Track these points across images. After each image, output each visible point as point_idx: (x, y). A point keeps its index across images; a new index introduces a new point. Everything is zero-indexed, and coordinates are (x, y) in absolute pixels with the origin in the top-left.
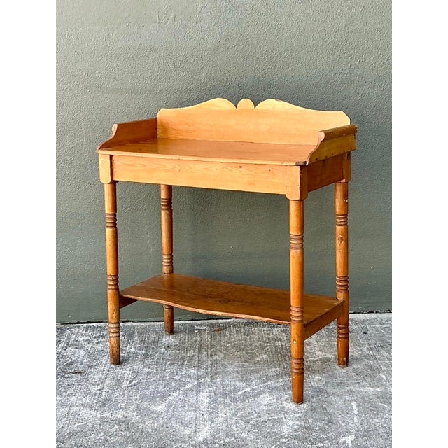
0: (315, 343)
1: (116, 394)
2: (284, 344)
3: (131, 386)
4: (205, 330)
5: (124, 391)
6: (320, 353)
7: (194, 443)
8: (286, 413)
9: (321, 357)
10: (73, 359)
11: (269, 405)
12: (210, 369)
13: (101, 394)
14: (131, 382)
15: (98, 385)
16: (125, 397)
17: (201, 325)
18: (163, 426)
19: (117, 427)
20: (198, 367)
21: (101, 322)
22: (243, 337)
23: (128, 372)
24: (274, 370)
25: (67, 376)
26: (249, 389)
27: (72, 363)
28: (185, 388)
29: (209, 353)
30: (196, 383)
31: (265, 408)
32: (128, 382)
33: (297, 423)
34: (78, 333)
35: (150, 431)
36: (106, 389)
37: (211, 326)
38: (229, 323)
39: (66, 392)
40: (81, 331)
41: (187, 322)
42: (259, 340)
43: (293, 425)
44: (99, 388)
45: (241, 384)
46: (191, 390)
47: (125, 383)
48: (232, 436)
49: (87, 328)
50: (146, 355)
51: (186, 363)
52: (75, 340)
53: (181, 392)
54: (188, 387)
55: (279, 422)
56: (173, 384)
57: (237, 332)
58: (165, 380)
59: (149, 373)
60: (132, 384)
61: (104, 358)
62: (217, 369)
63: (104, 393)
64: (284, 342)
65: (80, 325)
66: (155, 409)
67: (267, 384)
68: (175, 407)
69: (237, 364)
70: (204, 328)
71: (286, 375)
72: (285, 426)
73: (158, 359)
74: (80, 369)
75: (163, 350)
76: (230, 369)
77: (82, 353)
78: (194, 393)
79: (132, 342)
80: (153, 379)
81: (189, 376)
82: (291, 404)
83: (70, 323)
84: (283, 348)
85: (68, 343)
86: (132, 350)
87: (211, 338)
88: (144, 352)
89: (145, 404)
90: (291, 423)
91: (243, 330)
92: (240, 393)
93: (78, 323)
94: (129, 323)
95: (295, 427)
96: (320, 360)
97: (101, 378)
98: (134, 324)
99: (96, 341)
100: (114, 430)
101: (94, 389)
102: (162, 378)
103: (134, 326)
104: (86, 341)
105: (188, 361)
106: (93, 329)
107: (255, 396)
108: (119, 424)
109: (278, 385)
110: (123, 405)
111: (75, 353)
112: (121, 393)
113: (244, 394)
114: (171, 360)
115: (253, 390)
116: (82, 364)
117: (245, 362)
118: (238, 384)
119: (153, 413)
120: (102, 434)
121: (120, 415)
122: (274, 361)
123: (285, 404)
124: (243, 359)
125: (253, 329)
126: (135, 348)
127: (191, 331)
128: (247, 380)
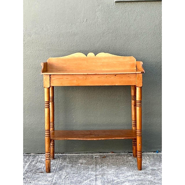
0: (148, 163)
1: (59, 181)
2: (134, 163)
3: (66, 178)
4: (98, 157)
5: (63, 180)
6: (150, 167)
9: (151, 169)
10: (40, 167)
12: (101, 172)
13: (52, 181)
14: (65, 177)
15: (51, 177)
16: (64, 182)
17: (96, 155)
20: (96, 171)
22: (115, 160)
23: (64, 173)
24: (130, 173)
25: (37, 173)
26: (119, 180)
27: (39, 169)
28: (90, 179)
29: (100, 166)
30: (95, 177)
32: (65, 176)
34: (42, 157)
36: (55, 179)
37: (101, 155)
38: (109, 155)
39: (37, 180)
40: (43, 157)
41: (90, 154)
42: (123, 161)
44: (52, 178)
46: (93, 180)
47: (63, 177)
50: (72, 166)
51: (90, 169)
52: (40, 160)
53: (88, 181)
54: (91, 179)
56: (85, 178)
57: (113, 158)
58: (81, 176)
59: (74, 173)
60: (66, 177)
61: (54, 167)
62: (104, 172)
63: (54, 181)
64: (134, 162)
65: (43, 154)
67: (127, 178)
69: (113, 170)
70: (98, 156)
71: (135, 175)
73: (78, 168)
74: (43, 171)
75: (80, 164)
76: (110, 172)
77: (44, 165)
78: (94, 181)
79: (66, 161)
80: (76, 175)
81: (92, 175)
83: (38, 154)
84: (133, 165)
85: (37, 161)
86: (66, 164)
87: (101, 160)
88: (71, 165)
91: (115, 157)
92: (115, 182)
94: (64, 154)
96: (151, 170)
97: (52, 175)
98: (67, 154)
101: (50, 179)
102: (79, 175)
103: (67, 155)
107: (122, 183)
109: (132, 179)
111: (41, 165)
112: (62, 181)
113: (117, 182)
114: (83, 168)
115: (121, 180)
116: (44, 169)
117: (117, 170)
118: (114, 178)
122: (130, 170)
124: (116, 169)
125: (120, 157)
126: (67, 163)
127: (92, 157)
128: (118, 177)
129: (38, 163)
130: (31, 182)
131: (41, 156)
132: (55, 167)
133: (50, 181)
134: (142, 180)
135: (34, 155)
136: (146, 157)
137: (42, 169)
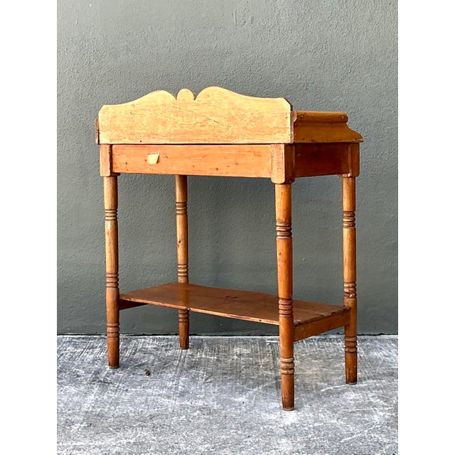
1: (193, 388)
3: (207, 383)
5: (200, 386)
7: (282, 426)
8: (375, 406)
10: (143, 362)
11: (354, 400)
13: (177, 388)
14: (206, 380)
15: (173, 381)
16: (203, 390)
17: (272, 340)
18: (246, 412)
19: (198, 412)
20: (275, 370)
21: (167, 335)
22: (318, 349)
23: (202, 372)
25: (139, 373)
26: (332, 388)
27: (143, 364)
28: (264, 385)
30: (274, 382)
31: (353, 402)
33: (388, 414)
34: (145, 342)
35: (234, 416)
36: (181, 383)
39: (141, 385)
40: (147, 341)
42: (335, 352)
43: (384, 416)
44: (174, 383)
45: (323, 384)
46: (271, 387)
47: (201, 380)
48: (321, 422)
49: (154, 339)
50: (218, 360)
51: (261, 367)
52: (143, 348)
53: (260, 388)
54: (267, 384)
55: (369, 412)
56: (251, 382)
58: (242, 379)
59: (224, 374)
60: (208, 381)
63: (180, 387)
66: (236, 400)
68: (256, 399)
69: (315, 369)
70: (275, 342)
72: (376, 416)
73: (232, 364)
75: (235, 357)
76: (309, 372)
77: (152, 357)
78: (274, 389)
79: (202, 351)
80: (229, 378)
81: (267, 376)
82: (379, 400)
83: (135, 335)
85: (136, 350)
86: (203, 356)
88: (215, 358)
89: (224, 396)
90: (382, 414)
91: (316, 344)
92: (322, 390)
93: (144, 335)
94: (197, 337)
95: (386, 417)
97: (175, 376)
98: (202, 337)
99: (164, 349)
100: (195, 414)
101: (170, 384)
102: (238, 378)
103: (202, 340)
104: (155, 348)
105: (263, 366)
106: (160, 340)
107: (339, 393)
108: (200, 410)
110: (202, 396)
111: (144, 357)
112: (198, 388)
113: (327, 391)
114: (245, 365)
115: (336, 388)
117: (323, 368)
118: (319, 383)
119: (235, 402)
120: (184, 417)
121: (200, 403)
123: (372, 400)
124: (321, 366)
125: (327, 343)
126: (206, 355)
127: (263, 344)
128: (328, 381)
129: (137, 354)
130: (127, 390)
131: (143, 340)
132: (180, 361)
133: (171, 388)
134: (385, 388)
135: (126, 339)
136: (390, 344)
137: (150, 366)
